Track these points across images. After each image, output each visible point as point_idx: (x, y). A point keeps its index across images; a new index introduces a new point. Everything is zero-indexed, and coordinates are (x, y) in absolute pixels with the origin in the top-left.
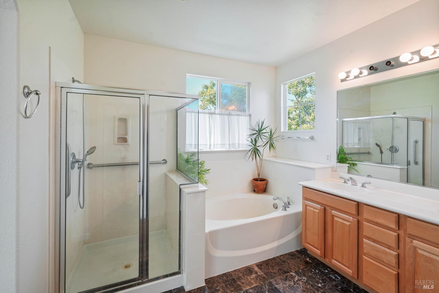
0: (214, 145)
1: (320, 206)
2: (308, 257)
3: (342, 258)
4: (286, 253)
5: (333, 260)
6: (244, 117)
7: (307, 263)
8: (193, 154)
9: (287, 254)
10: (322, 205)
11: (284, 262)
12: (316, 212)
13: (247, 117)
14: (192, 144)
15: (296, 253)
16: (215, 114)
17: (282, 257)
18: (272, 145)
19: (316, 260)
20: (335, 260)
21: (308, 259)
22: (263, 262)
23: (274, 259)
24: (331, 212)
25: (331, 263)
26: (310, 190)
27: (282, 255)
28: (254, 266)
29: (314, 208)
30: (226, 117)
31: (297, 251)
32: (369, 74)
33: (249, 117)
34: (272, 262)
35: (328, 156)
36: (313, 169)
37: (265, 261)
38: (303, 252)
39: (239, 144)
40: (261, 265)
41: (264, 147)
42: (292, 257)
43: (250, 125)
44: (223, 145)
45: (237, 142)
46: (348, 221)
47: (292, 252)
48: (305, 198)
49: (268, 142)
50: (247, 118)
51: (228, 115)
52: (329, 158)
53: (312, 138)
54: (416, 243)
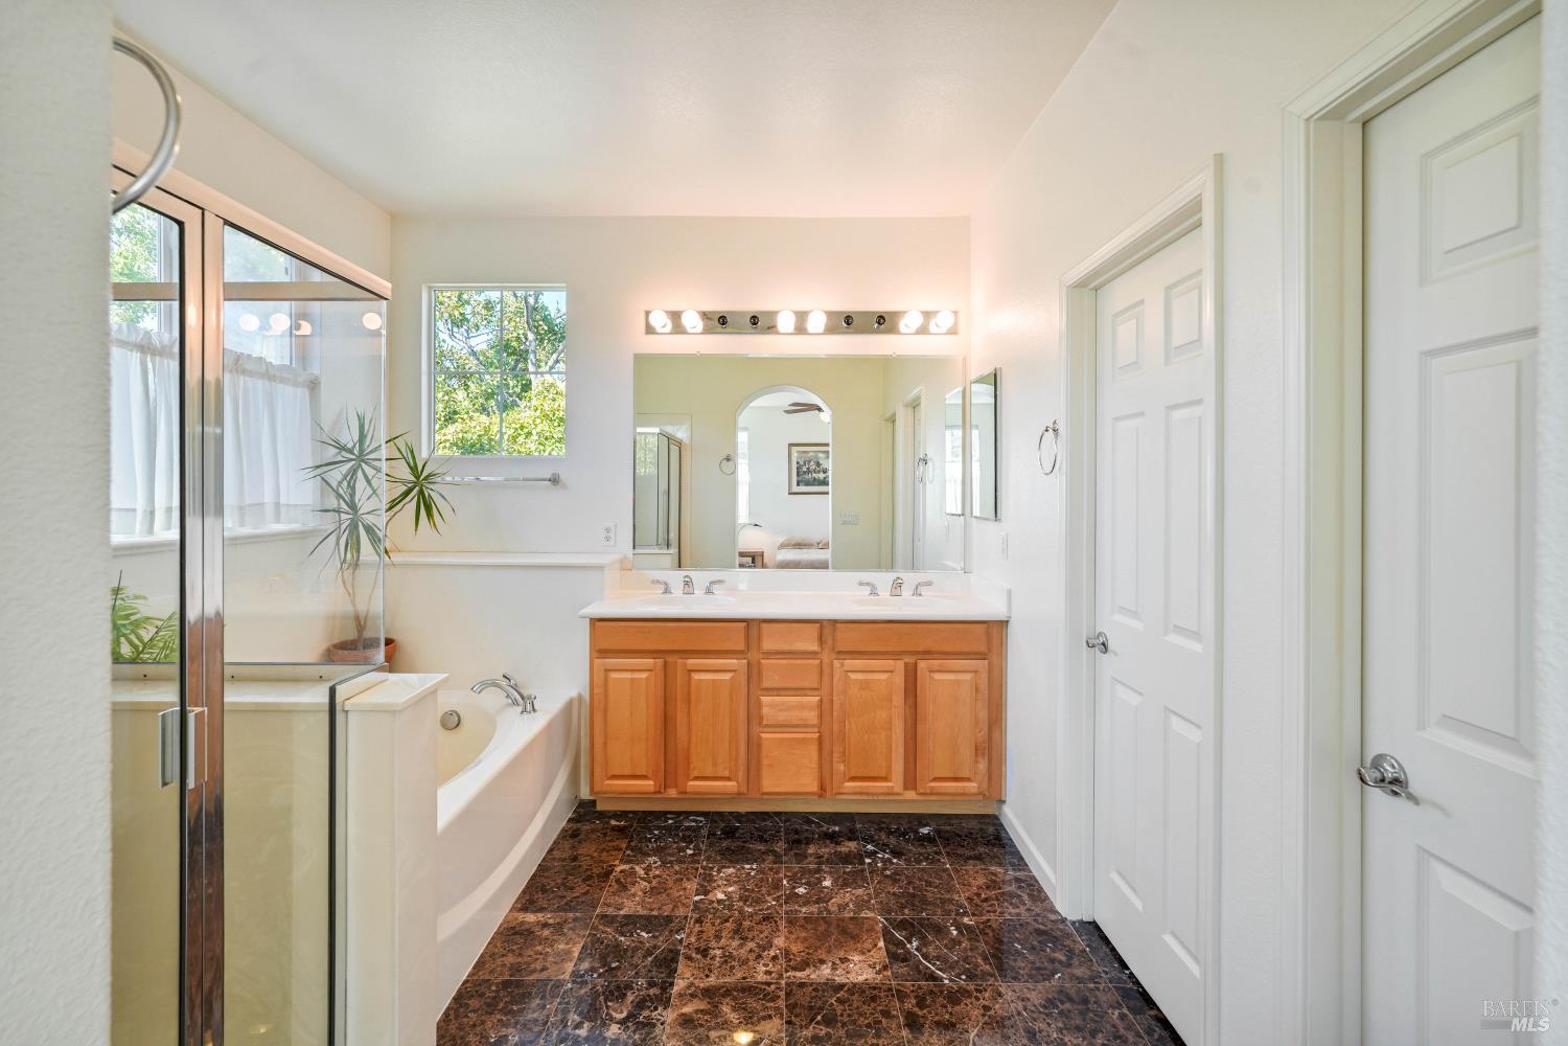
1: (651, 660)
2: (610, 818)
3: (715, 764)
4: (554, 837)
5: (691, 783)
6: (289, 389)
7: (620, 830)
9: (558, 838)
10: (655, 656)
11: (575, 859)
12: (639, 679)
13: (299, 390)
15: (575, 826)
17: (554, 852)
18: (426, 505)
19: (631, 815)
20: (697, 778)
21: (613, 822)
22: (524, 892)
23: (542, 868)
24: (686, 664)
25: (686, 793)
26: (613, 624)
27: (551, 850)
28: (516, 919)
29: (632, 671)
31: (570, 820)
32: (707, 331)
33: (307, 392)
34: (547, 877)
35: (608, 530)
36: (600, 568)
37: (527, 887)
38: (585, 819)
39: (277, 505)
40: (531, 902)
41: (391, 513)
42: (576, 839)
43: (316, 423)
45: (268, 498)
46: (725, 671)
47: (564, 830)
48: (599, 652)
49: (406, 494)
50: (302, 393)
52: (612, 535)
53: (555, 480)
54: (849, 663)
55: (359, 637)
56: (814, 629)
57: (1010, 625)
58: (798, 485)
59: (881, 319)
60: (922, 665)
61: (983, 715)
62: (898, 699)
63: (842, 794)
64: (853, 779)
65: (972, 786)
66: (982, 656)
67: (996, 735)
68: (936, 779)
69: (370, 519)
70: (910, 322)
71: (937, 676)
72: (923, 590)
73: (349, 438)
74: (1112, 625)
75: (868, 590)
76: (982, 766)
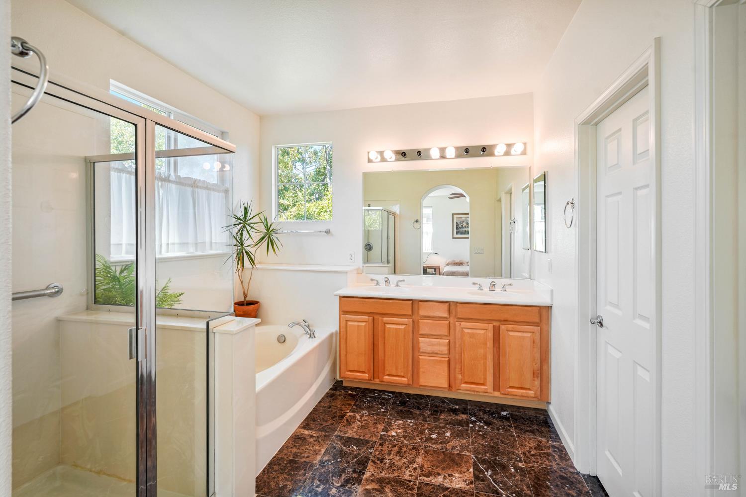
0: (168, 244)
1: (367, 317)
2: (348, 390)
3: (397, 369)
4: (323, 396)
5: (385, 377)
6: (216, 194)
7: (352, 396)
8: (127, 265)
9: (324, 397)
10: (369, 315)
11: (330, 407)
12: (361, 326)
13: (221, 194)
14: (121, 244)
15: (333, 392)
16: (169, 181)
17: (322, 403)
18: (271, 242)
19: (358, 390)
20: (388, 375)
21: (350, 392)
22: (305, 420)
23: (315, 410)
24: (383, 320)
25: (383, 382)
26: (350, 299)
27: (320, 402)
28: (300, 432)
29: (358, 321)
30: (189, 189)
31: (331, 389)
32: (397, 160)
33: (224, 195)
34: (316, 414)
35: (351, 255)
36: (346, 272)
37: (307, 418)
38: (338, 386)
39: (211, 243)
40: (308, 425)
41: (257, 247)
42: (332, 398)
43: (228, 208)
44: (184, 244)
45: (207, 240)
46: (402, 324)
47: (327, 393)
48: (344, 312)
49: (263, 238)
50: (222, 195)
51: (192, 187)
52: (353, 257)
53: (328, 232)
54: (464, 324)
55: (245, 300)
56: (446, 306)
57: (553, 308)
58: (457, 234)
59: (484, 149)
60: (503, 327)
61: (537, 356)
62: (490, 344)
63: (460, 390)
64: (466, 383)
65: (531, 393)
66: (537, 324)
67: (545, 367)
68: (510, 387)
69: (248, 249)
70: (500, 150)
71: (511, 333)
72: (507, 288)
73: (240, 214)
74: (605, 312)
75: (477, 287)
76: (537, 383)
